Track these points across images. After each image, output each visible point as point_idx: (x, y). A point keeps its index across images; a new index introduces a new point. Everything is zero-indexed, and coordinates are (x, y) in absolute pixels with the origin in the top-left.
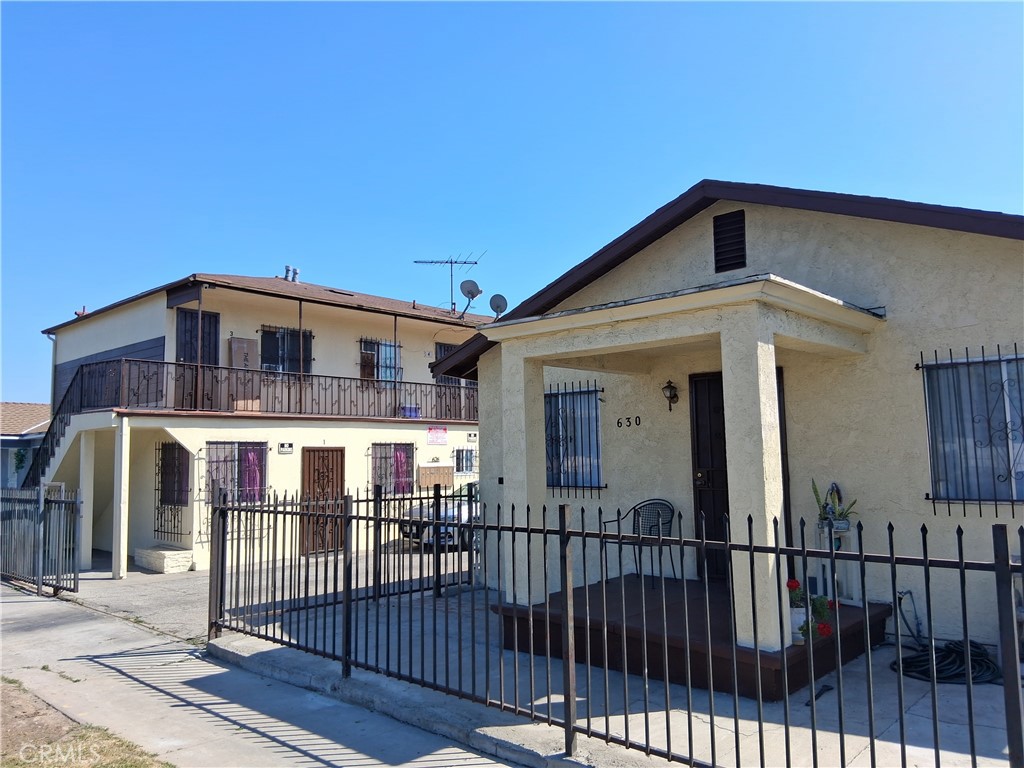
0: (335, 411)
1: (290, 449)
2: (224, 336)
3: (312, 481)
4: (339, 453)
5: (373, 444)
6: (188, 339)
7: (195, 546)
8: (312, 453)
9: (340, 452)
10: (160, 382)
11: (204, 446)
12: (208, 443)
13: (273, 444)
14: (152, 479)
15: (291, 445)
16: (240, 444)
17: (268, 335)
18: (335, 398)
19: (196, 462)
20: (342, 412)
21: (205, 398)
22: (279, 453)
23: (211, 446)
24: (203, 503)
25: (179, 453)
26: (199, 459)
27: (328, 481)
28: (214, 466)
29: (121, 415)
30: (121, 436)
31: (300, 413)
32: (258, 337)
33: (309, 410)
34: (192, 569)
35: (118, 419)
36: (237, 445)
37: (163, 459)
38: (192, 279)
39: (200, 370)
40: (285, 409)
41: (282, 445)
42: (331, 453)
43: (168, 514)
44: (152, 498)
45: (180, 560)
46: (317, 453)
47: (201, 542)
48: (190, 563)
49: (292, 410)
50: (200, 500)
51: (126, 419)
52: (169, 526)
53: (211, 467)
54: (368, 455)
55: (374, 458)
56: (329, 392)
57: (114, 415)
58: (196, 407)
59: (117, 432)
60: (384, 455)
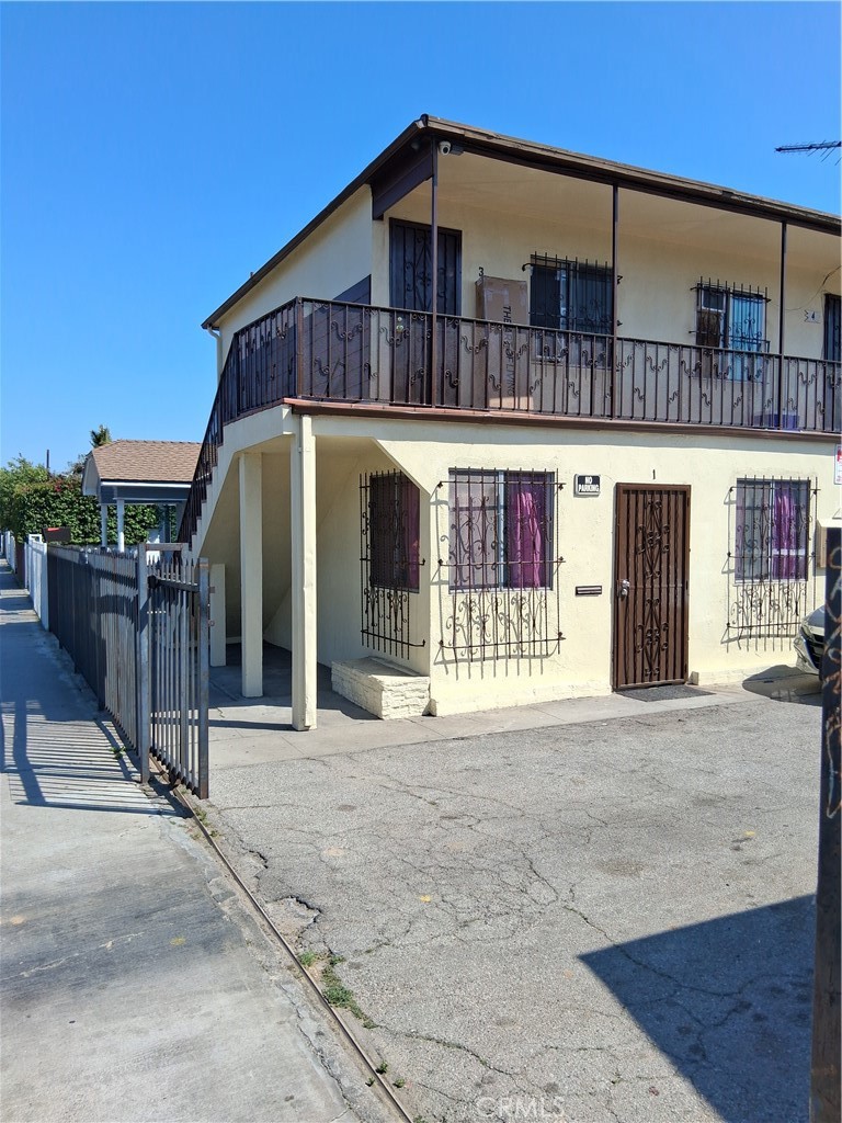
0: (672, 415)
1: (594, 487)
2: (469, 276)
3: (632, 551)
4: (680, 497)
5: (740, 481)
6: (409, 280)
7: (432, 667)
8: (633, 496)
9: (682, 494)
10: (364, 348)
11: (446, 476)
12: (453, 471)
13: (566, 477)
14: (356, 542)
15: (596, 480)
16: (507, 474)
17: (543, 273)
18: (674, 388)
19: (433, 508)
20: (685, 417)
21: (446, 382)
22: (575, 494)
23: (460, 478)
24: (445, 588)
25: (400, 491)
26: (439, 502)
27: (660, 552)
28: (464, 517)
29: (298, 412)
30: (301, 453)
31: (611, 416)
32: (526, 276)
33: (626, 412)
34: (429, 713)
35: (293, 421)
36: (502, 478)
37: (372, 505)
38: (421, 125)
39: (436, 325)
40: (585, 409)
41: (581, 480)
42: (665, 497)
43: (384, 605)
44: (356, 574)
45: (408, 694)
46: (641, 496)
47: (445, 662)
48: (425, 703)
49: (598, 411)
50: (440, 583)
51: (307, 420)
52: (386, 627)
53: (458, 517)
54: (730, 503)
55: (742, 509)
56: (662, 375)
57: (286, 411)
58: (430, 402)
59: (294, 448)
60: (758, 503)
